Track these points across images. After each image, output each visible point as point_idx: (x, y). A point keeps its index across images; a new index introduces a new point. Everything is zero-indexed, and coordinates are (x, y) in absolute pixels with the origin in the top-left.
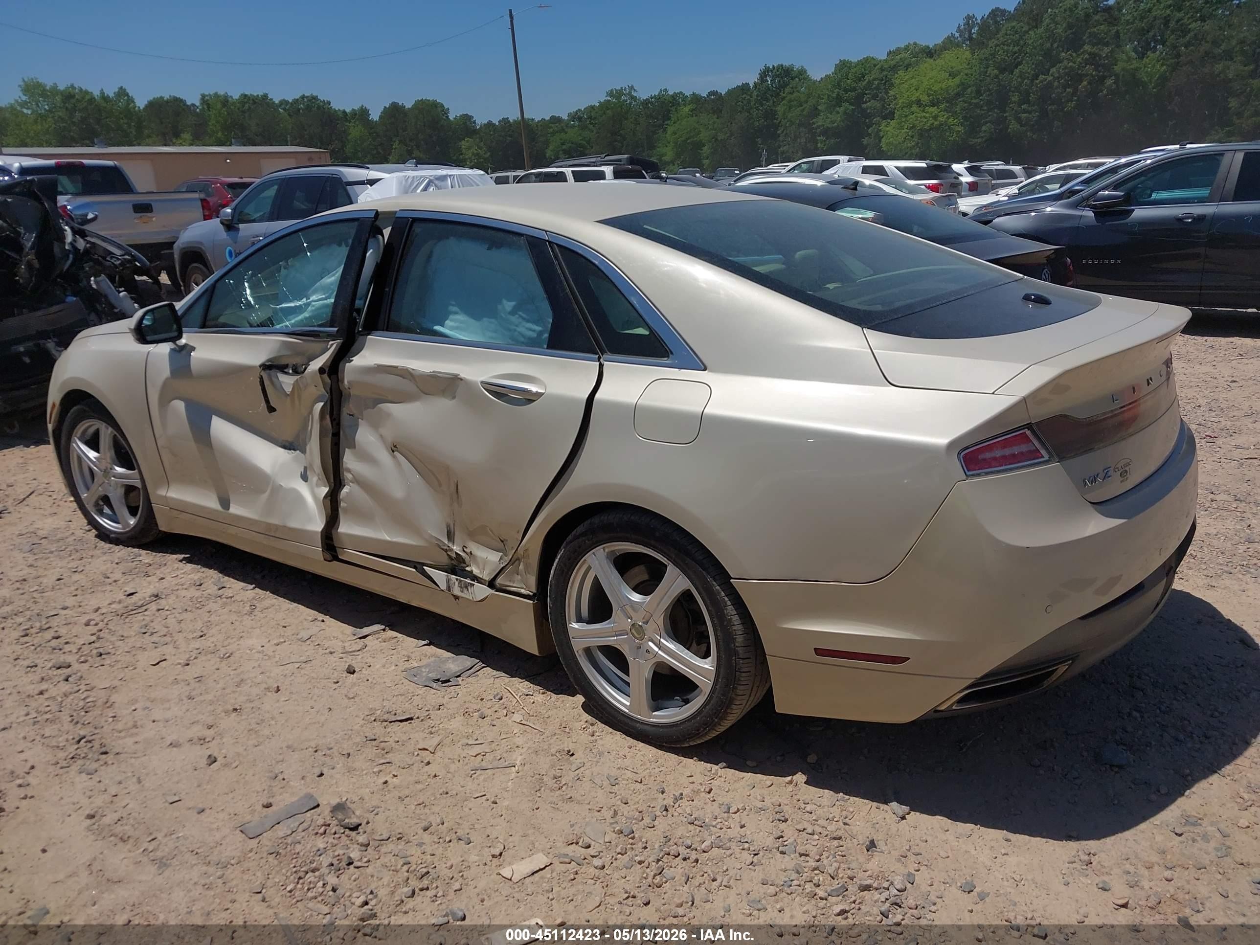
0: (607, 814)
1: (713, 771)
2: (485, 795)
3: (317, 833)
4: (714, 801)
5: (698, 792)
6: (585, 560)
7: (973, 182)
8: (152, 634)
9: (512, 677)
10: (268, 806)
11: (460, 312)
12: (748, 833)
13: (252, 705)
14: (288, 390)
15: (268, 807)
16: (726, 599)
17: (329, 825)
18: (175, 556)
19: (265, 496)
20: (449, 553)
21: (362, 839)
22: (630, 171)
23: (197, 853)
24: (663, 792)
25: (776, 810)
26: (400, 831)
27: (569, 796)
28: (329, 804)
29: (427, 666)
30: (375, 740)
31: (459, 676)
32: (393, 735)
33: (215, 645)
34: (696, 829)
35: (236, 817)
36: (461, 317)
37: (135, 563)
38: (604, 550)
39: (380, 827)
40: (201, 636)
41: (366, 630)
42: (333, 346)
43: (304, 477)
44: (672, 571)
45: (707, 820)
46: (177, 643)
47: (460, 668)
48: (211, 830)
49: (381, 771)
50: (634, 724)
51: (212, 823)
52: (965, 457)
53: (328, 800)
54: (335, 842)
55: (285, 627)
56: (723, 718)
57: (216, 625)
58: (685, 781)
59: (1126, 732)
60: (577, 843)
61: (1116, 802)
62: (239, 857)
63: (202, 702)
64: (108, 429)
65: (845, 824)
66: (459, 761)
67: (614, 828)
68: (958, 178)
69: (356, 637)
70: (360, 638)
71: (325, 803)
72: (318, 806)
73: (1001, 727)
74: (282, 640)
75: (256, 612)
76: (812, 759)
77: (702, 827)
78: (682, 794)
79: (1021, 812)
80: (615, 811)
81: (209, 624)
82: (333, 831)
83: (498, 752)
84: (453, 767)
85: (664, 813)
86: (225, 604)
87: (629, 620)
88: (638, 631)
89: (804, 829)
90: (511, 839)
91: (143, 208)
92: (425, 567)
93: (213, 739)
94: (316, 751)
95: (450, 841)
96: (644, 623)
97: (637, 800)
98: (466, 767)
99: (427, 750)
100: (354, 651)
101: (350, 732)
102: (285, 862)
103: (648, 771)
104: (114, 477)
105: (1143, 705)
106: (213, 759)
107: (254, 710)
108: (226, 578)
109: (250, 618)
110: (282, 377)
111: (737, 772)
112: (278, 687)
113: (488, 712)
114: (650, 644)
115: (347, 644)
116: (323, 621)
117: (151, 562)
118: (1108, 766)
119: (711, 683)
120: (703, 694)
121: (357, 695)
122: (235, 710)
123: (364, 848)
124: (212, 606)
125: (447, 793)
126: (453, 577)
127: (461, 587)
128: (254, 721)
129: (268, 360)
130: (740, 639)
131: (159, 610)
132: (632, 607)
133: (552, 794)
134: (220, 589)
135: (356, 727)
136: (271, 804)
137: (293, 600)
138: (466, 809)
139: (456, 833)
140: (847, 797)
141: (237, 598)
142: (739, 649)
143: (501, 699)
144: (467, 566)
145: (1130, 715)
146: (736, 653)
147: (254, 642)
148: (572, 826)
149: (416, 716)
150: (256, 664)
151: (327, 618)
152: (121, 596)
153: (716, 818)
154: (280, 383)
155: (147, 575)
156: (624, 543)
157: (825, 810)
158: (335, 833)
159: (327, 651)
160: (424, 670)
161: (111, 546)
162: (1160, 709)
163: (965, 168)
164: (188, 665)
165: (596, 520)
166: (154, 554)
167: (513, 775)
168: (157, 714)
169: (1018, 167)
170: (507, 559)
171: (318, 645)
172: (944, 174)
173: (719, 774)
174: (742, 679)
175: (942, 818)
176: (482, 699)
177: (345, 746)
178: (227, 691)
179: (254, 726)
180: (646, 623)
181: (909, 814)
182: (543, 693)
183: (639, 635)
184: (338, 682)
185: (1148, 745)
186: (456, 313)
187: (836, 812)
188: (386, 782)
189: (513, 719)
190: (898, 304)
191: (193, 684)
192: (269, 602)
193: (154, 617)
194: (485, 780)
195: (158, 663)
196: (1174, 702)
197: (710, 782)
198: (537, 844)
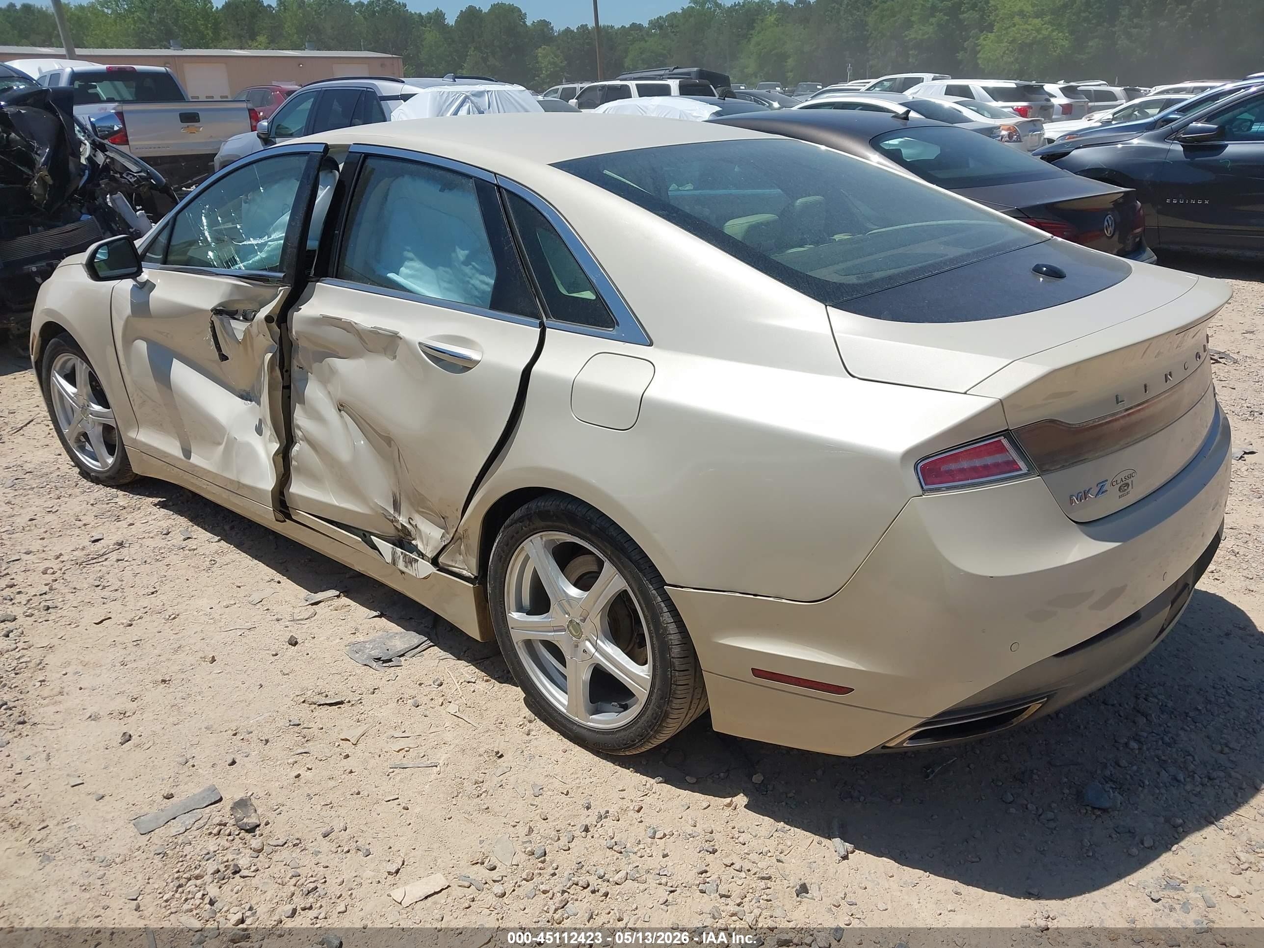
0: (522, 830)
1: (648, 786)
2: (398, 799)
3: (210, 833)
4: (641, 822)
5: (625, 810)
6: (523, 547)
7: (1067, 105)
8: (104, 587)
9: (458, 659)
10: (169, 797)
11: (415, 258)
12: (670, 864)
13: (183, 676)
14: (240, 337)
15: (169, 799)
16: (663, 605)
17: (225, 825)
18: (151, 499)
19: (222, 447)
20: (395, 524)
21: (255, 843)
22: (696, 85)
23: (84, 847)
24: (588, 808)
25: (707, 838)
26: (298, 835)
27: (486, 806)
28: (232, 798)
29: (371, 642)
30: (299, 725)
31: (403, 655)
32: (318, 720)
33: (163, 605)
34: (613, 856)
35: (134, 808)
36: (417, 264)
37: (110, 505)
38: (542, 538)
39: (279, 831)
40: (153, 593)
41: (320, 596)
42: (282, 292)
43: (259, 431)
44: (608, 568)
45: (628, 845)
46: (126, 600)
47: (406, 646)
48: (105, 821)
49: (296, 762)
50: (570, 726)
51: (107, 812)
52: (922, 469)
53: (231, 795)
54: (227, 844)
55: (239, 587)
56: (657, 732)
57: (171, 581)
58: (615, 795)
59: (1119, 766)
60: (483, 863)
61: (1091, 854)
62: (125, 855)
63: (133, 669)
64: (83, 364)
65: (778, 861)
66: (380, 756)
67: (526, 848)
68: (1050, 101)
69: (308, 603)
70: (312, 604)
71: (229, 797)
72: (221, 799)
73: (978, 752)
74: (232, 602)
75: (214, 568)
76: (757, 778)
77: (621, 853)
78: (607, 812)
79: (980, 859)
80: (530, 828)
81: (163, 579)
82: (227, 832)
83: (424, 747)
84: (372, 762)
85: (584, 834)
86: (186, 557)
87: (567, 616)
88: (575, 628)
89: (733, 864)
90: (414, 853)
91: (190, 118)
92: (372, 537)
93: (134, 713)
94: (235, 735)
95: (348, 851)
96: (581, 620)
97: (557, 816)
98: (385, 764)
99: (349, 741)
100: (302, 620)
101: (275, 714)
102: (170, 866)
103: (578, 781)
104: (91, 414)
105: (1145, 734)
106: (127, 737)
107: (183, 682)
108: (196, 527)
109: (207, 575)
110: (234, 323)
111: (674, 788)
112: (213, 657)
113: (422, 700)
114: (588, 644)
115: (296, 611)
116: (279, 582)
117: (126, 505)
118: (1089, 808)
119: (647, 693)
120: (639, 702)
121: (292, 671)
122: (164, 681)
123: (255, 855)
124: (173, 559)
125: (358, 793)
126: (399, 550)
127: (406, 562)
128: (181, 694)
129: (219, 305)
130: (676, 651)
131: (118, 560)
132: (568, 602)
133: (470, 802)
134: (185, 540)
135: (283, 709)
136: (172, 794)
137: (256, 557)
138: (374, 814)
139: (357, 841)
140: (788, 827)
141: (200, 551)
142: (674, 660)
143: (441, 685)
144: (414, 539)
145: (1126, 745)
146: (672, 665)
147: (203, 603)
148: (481, 842)
149: (347, 700)
150: (199, 629)
151: (284, 579)
152: (87, 543)
153: (639, 843)
154: (232, 329)
155: (118, 519)
156: (561, 533)
157: (760, 841)
158: (229, 835)
159: (276, 617)
160: (367, 646)
161: (92, 484)
162: (1162, 739)
163: (1060, 89)
164: (131, 625)
165: (533, 505)
166: (131, 495)
167: (433, 777)
168: (86, 681)
169: (1119, 89)
170: (449, 537)
171: (268, 610)
172: (1034, 96)
173: (653, 790)
174: (679, 692)
175: (889, 860)
176: (420, 684)
177: (266, 730)
178: (162, 658)
179: (179, 701)
180: (584, 620)
181: (853, 852)
182: (487, 681)
183: (576, 633)
184: (277, 655)
185: (1142, 784)
186: (412, 260)
187: (771, 844)
188: (298, 776)
189: (448, 710)
190: (878, 275)
191: (131, 647)
192: (231, 557)
193: (112, 568)
194: (401, 781)
195: (101, 622)
196: (1182, 733)
197: (641, 799)
198: (439, 861)
